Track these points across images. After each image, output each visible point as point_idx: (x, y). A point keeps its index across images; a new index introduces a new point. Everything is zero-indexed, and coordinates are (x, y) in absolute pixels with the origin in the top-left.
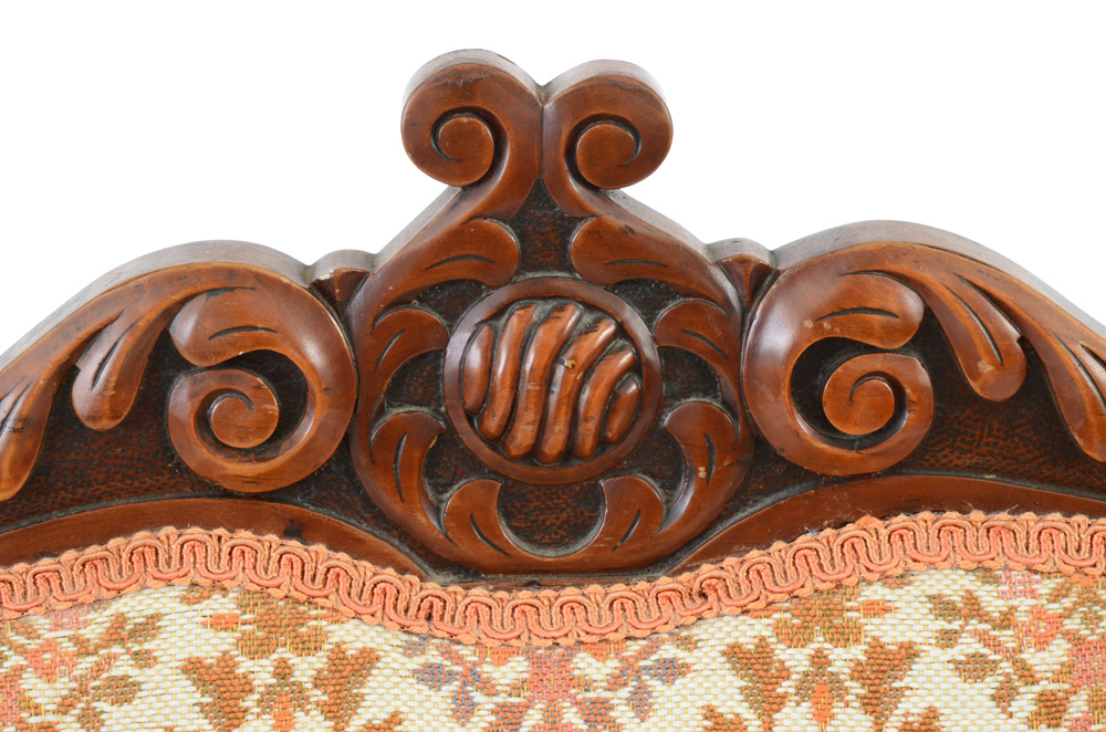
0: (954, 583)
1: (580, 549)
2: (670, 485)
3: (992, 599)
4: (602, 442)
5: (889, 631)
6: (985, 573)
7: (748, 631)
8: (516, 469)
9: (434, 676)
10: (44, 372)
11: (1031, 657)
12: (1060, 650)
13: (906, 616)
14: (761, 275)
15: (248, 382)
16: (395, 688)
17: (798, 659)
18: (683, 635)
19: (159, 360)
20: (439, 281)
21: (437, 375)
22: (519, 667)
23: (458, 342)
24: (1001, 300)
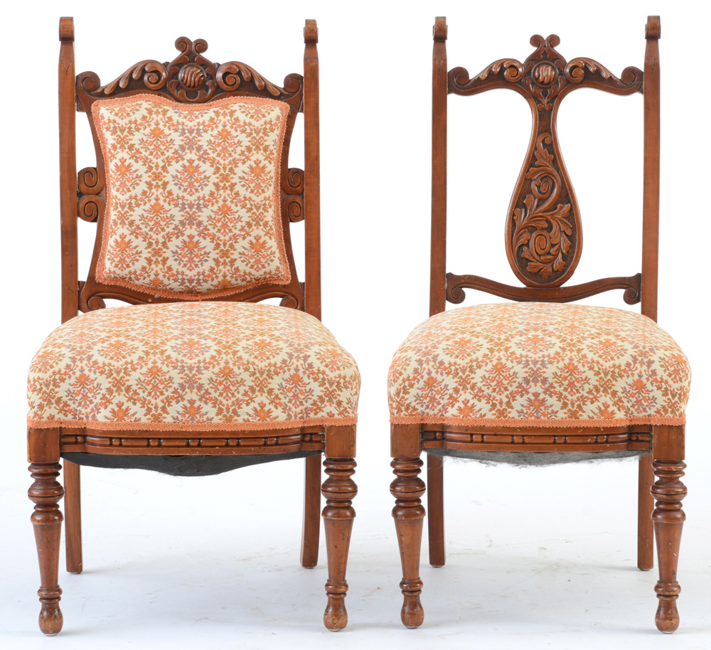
0: (242, 104)
1: (196, 99)
2: (207, 91)
3: (246, 106)
4: (198, 85)
5: (233, 109)
6: (246, 103)
7: (216, 109)
8: (188, 89)
9: (176, 112)
10: (129, 72)
11: (250, 111)
12: (254, 110)
13: (236, 107)
14: (219, 65)
15: (154, 74)
16: (171, 113)
17: (222, 112)
18: (208, 109)
19: (143, 72)
20: (178, 64)
21: (178, 76)
22: (187, 112)
23: (181, 72)
24: (248, 69)
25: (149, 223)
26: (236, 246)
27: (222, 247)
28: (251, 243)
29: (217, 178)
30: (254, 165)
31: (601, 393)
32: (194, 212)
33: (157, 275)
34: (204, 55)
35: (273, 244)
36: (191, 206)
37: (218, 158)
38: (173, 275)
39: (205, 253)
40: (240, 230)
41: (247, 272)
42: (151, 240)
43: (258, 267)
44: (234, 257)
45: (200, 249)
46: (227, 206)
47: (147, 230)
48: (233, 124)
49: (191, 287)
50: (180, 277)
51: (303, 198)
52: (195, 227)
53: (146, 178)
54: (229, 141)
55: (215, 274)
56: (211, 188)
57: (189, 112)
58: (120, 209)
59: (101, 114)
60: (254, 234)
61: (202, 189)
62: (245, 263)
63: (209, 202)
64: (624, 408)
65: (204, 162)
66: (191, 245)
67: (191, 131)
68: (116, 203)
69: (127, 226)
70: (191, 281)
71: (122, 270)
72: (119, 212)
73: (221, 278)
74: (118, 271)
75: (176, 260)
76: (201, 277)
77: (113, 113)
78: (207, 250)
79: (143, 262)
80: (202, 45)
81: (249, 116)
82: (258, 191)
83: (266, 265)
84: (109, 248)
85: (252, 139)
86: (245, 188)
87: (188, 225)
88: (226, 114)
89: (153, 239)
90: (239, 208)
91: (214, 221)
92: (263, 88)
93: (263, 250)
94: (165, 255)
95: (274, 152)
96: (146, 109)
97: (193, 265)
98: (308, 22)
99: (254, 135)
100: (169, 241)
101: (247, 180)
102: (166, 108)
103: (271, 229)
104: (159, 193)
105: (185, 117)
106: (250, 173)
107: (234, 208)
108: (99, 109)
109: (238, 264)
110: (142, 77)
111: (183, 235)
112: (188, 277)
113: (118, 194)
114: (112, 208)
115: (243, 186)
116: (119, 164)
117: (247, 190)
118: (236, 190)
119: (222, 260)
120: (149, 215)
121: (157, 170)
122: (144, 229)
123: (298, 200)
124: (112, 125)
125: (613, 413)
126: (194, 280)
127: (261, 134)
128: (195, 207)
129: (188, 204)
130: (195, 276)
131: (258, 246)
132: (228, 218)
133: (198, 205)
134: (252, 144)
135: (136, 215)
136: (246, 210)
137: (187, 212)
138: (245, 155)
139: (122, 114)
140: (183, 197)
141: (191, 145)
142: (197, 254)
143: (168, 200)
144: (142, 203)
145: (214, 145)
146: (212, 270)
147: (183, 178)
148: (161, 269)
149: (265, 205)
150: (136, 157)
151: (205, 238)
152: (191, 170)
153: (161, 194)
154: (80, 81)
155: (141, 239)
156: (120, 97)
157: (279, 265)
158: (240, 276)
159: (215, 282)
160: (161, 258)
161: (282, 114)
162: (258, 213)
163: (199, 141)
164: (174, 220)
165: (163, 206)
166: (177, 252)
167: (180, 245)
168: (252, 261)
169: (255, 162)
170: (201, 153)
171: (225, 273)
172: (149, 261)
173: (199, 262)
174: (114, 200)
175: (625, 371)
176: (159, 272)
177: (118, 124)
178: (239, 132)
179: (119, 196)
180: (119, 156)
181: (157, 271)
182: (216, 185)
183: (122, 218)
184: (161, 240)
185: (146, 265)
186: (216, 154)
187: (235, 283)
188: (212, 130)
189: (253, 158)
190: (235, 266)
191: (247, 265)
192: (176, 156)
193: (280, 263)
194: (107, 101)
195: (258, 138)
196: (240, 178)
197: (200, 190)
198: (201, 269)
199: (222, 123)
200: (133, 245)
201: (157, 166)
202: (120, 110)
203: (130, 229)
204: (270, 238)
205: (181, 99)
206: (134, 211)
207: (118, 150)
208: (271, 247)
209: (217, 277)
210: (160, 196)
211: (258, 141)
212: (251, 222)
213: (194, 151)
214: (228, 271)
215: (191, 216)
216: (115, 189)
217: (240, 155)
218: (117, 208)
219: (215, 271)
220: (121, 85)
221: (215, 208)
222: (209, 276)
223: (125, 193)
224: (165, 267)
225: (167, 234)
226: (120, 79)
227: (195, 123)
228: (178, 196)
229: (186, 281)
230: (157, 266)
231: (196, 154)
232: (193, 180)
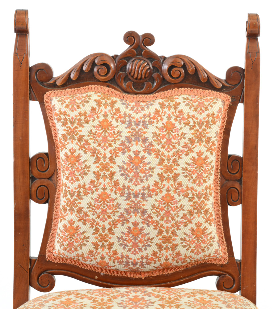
0: (186, 96)
1: (142, 91)
2: (153, 83)
3: (190, 98)
4: (145, 77)
5: (178, 101)
6: (189, 95)
7: (161, 101)
8: (135, 80)
9: (123, 104)
10: (80, 65)
11: (194, 104)
12: (197, 103)
13: (180, 99)
14: (165, 58)
15: (103, 67)
16: (119, 105)
17: (167, 104)
18: (153, 101)
19: (93, 64)
20: (127, 57)
21: (126, 68)
22: (134, 104)
23: (128, 64)
24: (193, 62)
25: (96, 210)
26: (178, 232)
27: (165, 233)
28: (192, 230)
29: (162, 169)
30: (196, 157)
32: (139, 201)
33: (103, 258)
34: (151, 48)
35: (213, 230)
36: (136, 195)
37: (162, 150)
38: (118, 258)
39: (149, 239)
40: (182, 218)
41: (188, 255)
42: (98, 227)
43: (198, 251)
44: (175, 242)
45: (144, 235)
46: (170, 195)
47: (94, 217)
48: (177, 117)
49: (134, 268)
50: (125, 260)
51: (241, 184)
52: (139, 214)
53: (94, 168)
54: (173, 134)
55: (157, 257)
56: (156, 178)
57: (136, 103)
58: (69, 196)
59: (52, 104)
60: (195, 221)
61: (147, 179)
62: (186, 248)
63: (153, 192)
65: (150, 154)
66: (136, 232)
67: (137, 123)
68: (66, 191)
69: (76, 213)
70: (134, 263)
71: (70, 253)
72: (68, 199)
73: (163, 261)
74: (66, 253)
75: (121, 245)
76: (145, 260)
77: (64, 105)
78: (151, 236)
79: (90, 247)
80: (149, 39)
81: (193, 109)
82: (200, 182)
83: (206, 249)
84: (58, 231)
85: (195, 131)
86: (188, 178)
87: (133, 212)
88: (171, 107)
89: (100, 226)
90: (182, 197)
91: (158, 210)
92: (206, 81)
93: (203, 236)
94: (111, 240)
95: (216, 143)
96: (95, 100)
97: (137, 250)
98: (250, 16)
99: (197, 127)
100: (115, 228)
101: (190, 171)
102: (114, 99)
103: (211, 215)
104: (106, 183)
105: (132, 109)
106: (192, 164)
107: (177, 197)
108: (51, 100)
109: (180, 248)
110: (92, 70)
111: (128, 222)
112: (132, 261)
113: (67, 182)
114: (62, 195)
115: (186, 176)
116: (69, 154)
117: (189, 180)
118: (179, 181)
119: (164, 245)
120: (97, 203)
121: (105, 161)
122: (92, 217)
123: (237, 185)
124: (62, 116)
126: (137, 263)
127: (204, 127)
128: (140, 196)
129: (133, 194)
130: (138, 259)
131: (198, 232)
132: (171, 207)
133: (143, 194)
134: (195, 137)
135: (84, 202)
136: (188, 199)
137: (132, 201)
138: (188, 147)
139: (73, 106)
140: (129, 187)
141: (137, 136)
142: (141, 239)
143: (114, 189)
144: (90, 192)
145: (159, 137)
146: (155, 254)
147: (129, 169)
148: (107, 253)
149: (206, 193)
150: (85, 148)
151: (148, 225)
152: (137, 161)
153: (108, 183)
154: (33, 73)
155: (88, 225)
156: (71, 88)
157: (218, 248)
158: (181, 259)
159: (158, 264)
160: (107, 243)
161: (224, 105)
162: (199, 202)
163: (145, 133)
164: (120, 209)
165: (110, 195)
166: (122, 238)
167: (125, 231)
168: (193, 246)
169: (197, 153)
170: (146, 144)
171: (167, 257)
172: (96, 245)
173: (143, 247)
174: (63, 187)
176: (105, 255)
177: (69, 116)
178: (183, 125)
179: (69, 184)
180: (69, 146)
181: (103, 255)
182: (160, 175)
183: (71, 205)
184: (108, 227)
185: (92, 249)
186: (160, 146)
187: (176, 264)
188: (158, 122)
189: (196, 150)
190: (177, 251)
191: (187, 250)
192: (123, 148)
193: (219, 246)
194: (59, 91)
195: (200, 130)
196: (183, 169)
197: (145, 181)
198: (144, 253)
199: (167, 115)
200: (81, 230)
201: (105, 157)
202: (71, 102)
203: (78, 215)
204: (210, 224)
205: (128, 90)
206: (82, 199)
207: (68, 141)
208: (211, 232)
209: (159, 260)
210: (107, 186)
211: (200, 134)
212: (193, 210)
213: (140, 143)
214: (170, 255)
215: (136, 205)
216: (65, 177)
217: (183, 147)
218: (67, 195)
219: (158, 255)
220: (72, 76)
221: (159, 197)
222: (151, 259)
223: (75, 182)
224: (111, 251)
225: (113, 221)
226: (71, 72)
227: (141, 115)
228: (124, 186)
229: (130, 264)
230: (103, 250)
231: (141, 145)
232: (138, 171)
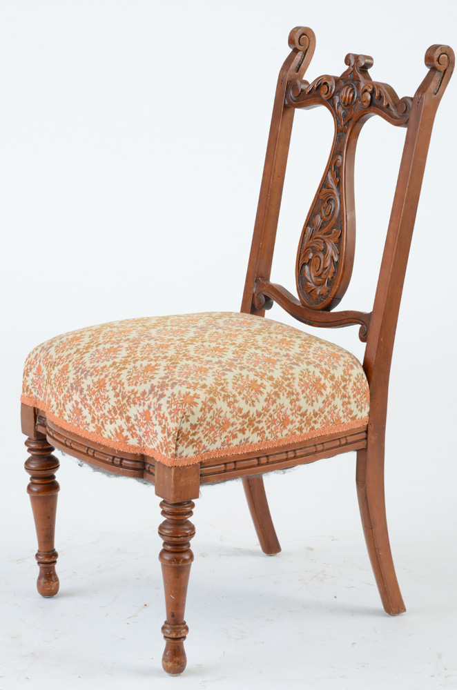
31: (118, 415)
64: (137, 436)
125: (127, 439)
175: (139, 398)
